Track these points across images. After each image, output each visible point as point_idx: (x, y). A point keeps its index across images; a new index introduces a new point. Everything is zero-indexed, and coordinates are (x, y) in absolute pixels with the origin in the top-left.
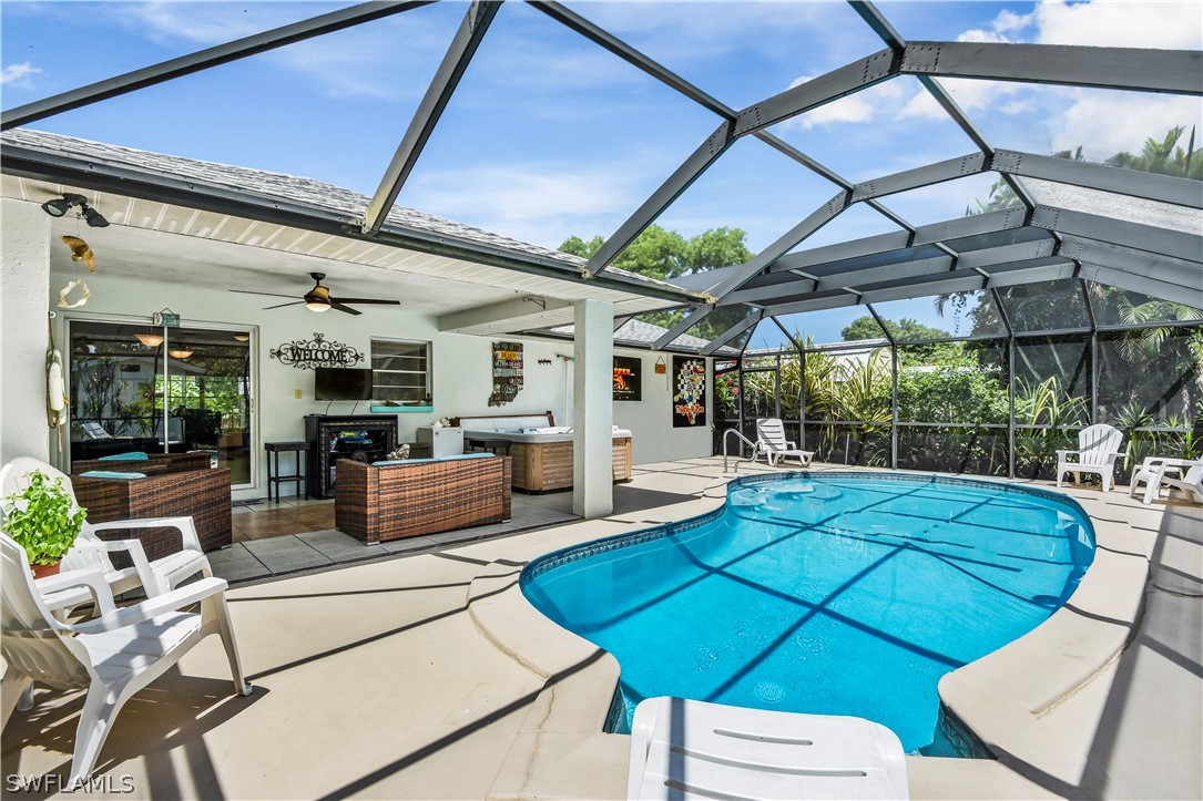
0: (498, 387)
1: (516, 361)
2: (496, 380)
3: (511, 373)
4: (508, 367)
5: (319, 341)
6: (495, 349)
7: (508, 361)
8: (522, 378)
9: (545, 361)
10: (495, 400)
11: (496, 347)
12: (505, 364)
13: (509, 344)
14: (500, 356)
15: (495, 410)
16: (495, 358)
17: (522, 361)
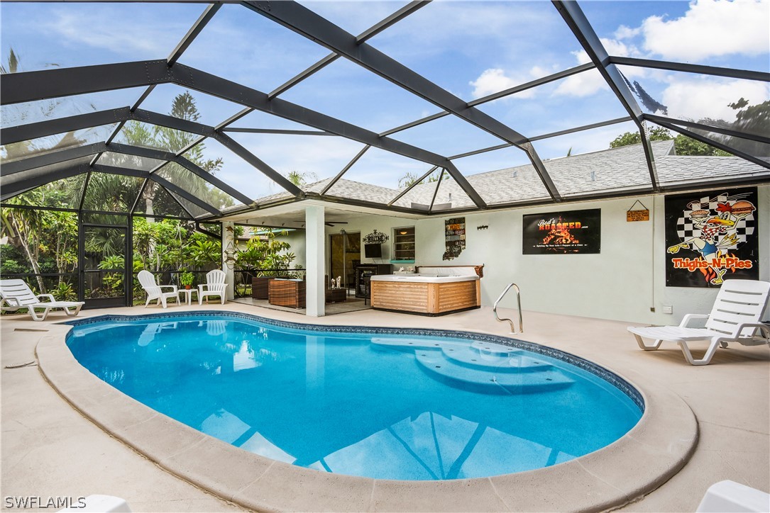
0: (448, 248)
1: (460, 230)
2: (448, 244)
3: (456, 238)
4: (455, 234)
5: (375, 233)
6: (446, 224)
7: (454, 231)
8: (464, 241)
9: (484, 227)
10: (447, 256)
11: (447, 223)
12: (452, 233)
13: (455, 219)
14: (449, 228)
15: (447, 262)
16: (446, 230)
17: (464, 229)
